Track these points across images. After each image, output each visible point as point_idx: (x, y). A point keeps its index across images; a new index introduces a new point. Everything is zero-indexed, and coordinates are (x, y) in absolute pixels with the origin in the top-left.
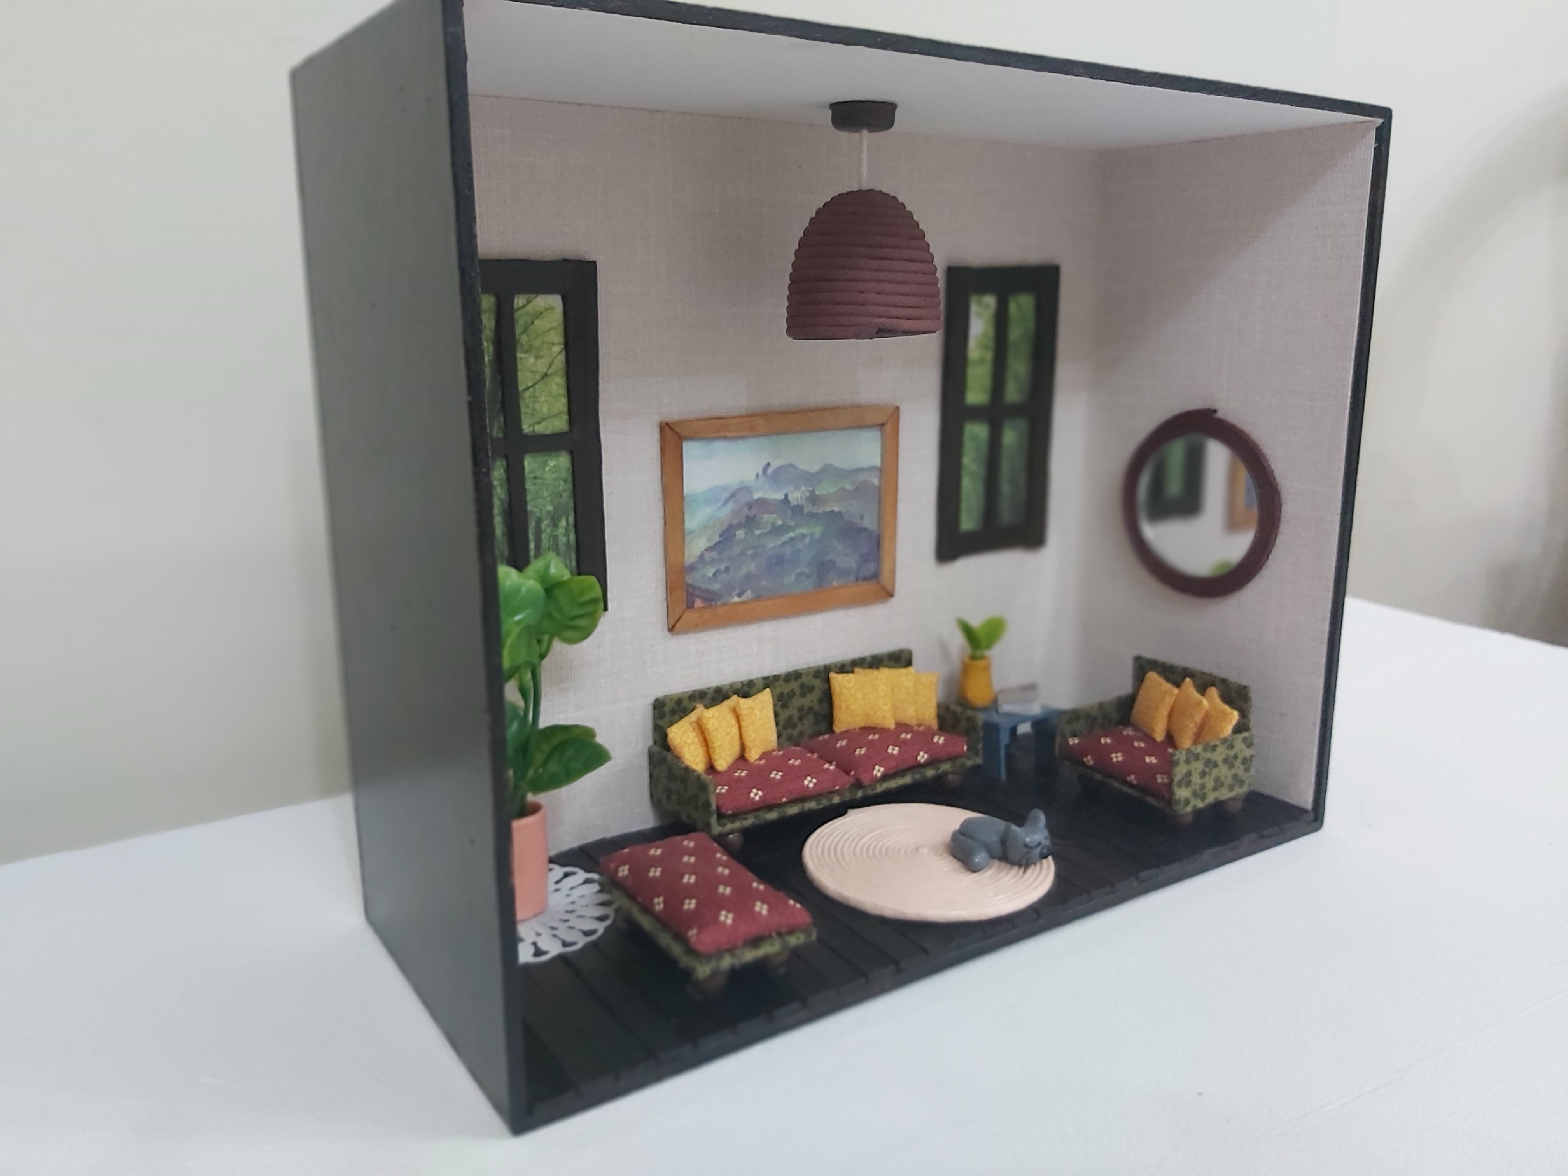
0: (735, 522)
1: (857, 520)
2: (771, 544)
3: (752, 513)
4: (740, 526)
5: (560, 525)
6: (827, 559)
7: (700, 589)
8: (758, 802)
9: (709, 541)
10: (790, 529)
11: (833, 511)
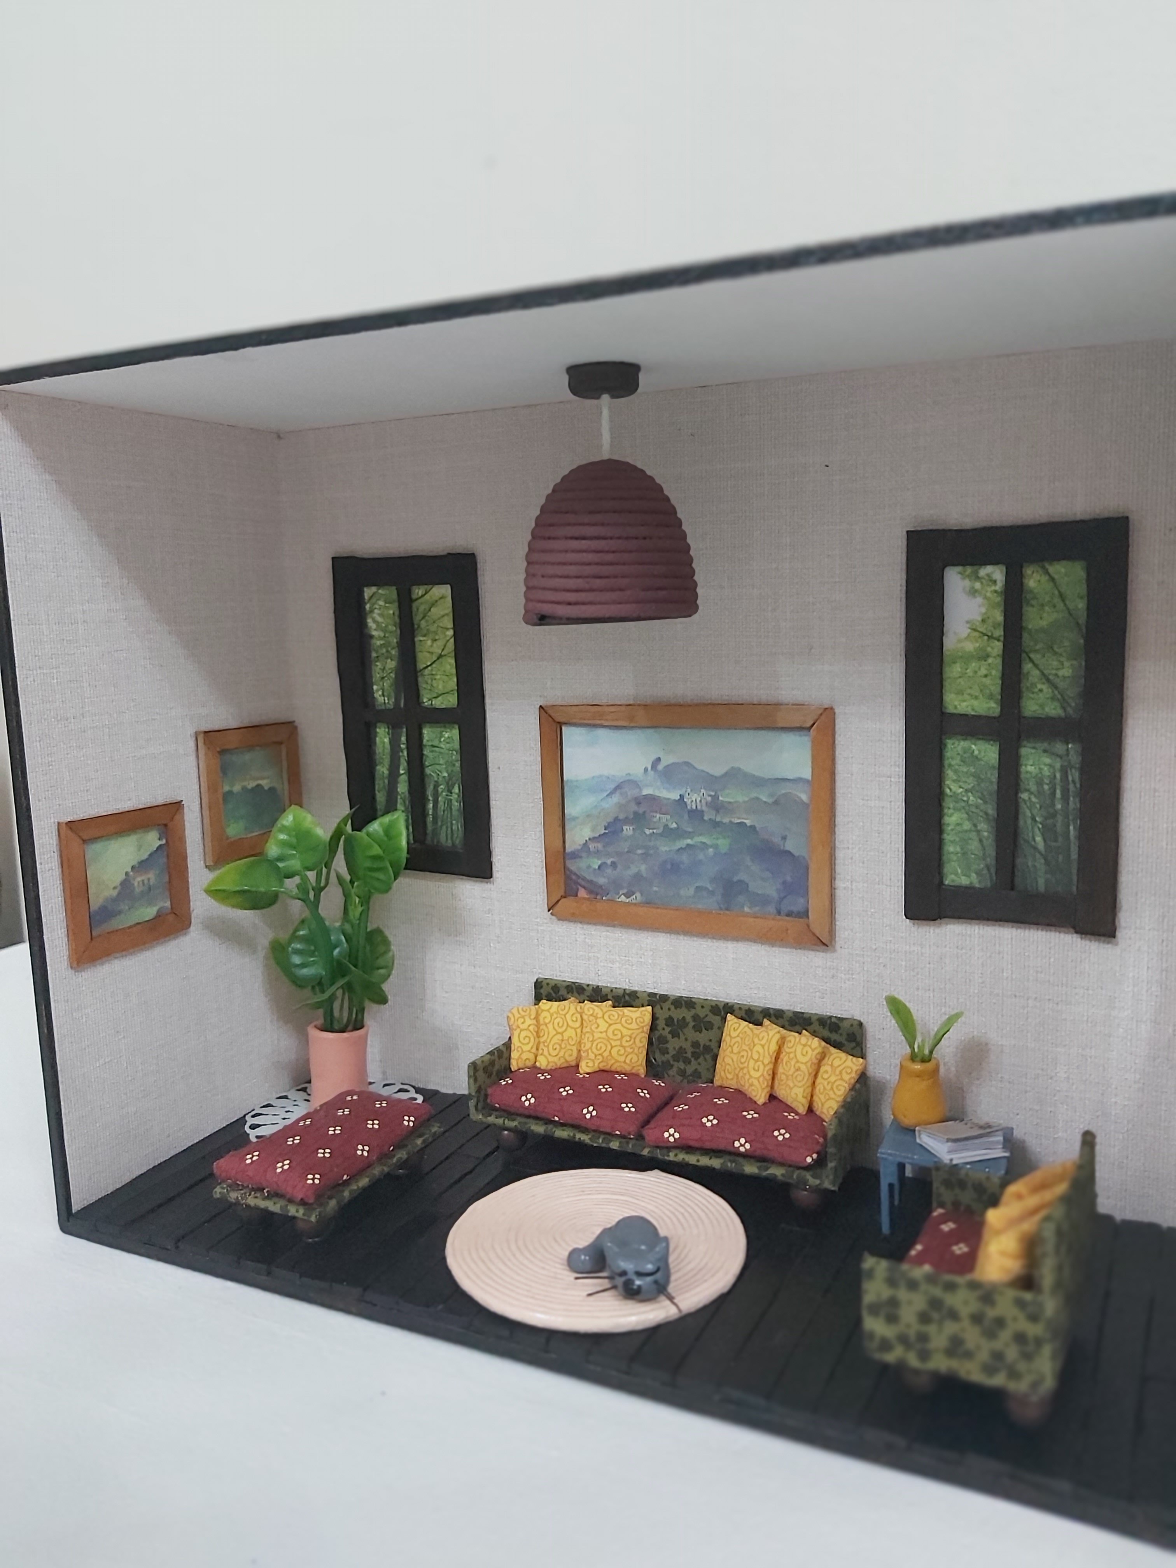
0: (621, 817)
1: (777, 840)
2: (665, 848)
3: (641, 811)
4: (626, 821)
5: (453, 791)
6: (735, 879)
7: (584, 879)
8: (527, 1108)
9: (593, 830)
10: (690, 835)
11: (745, 823)
